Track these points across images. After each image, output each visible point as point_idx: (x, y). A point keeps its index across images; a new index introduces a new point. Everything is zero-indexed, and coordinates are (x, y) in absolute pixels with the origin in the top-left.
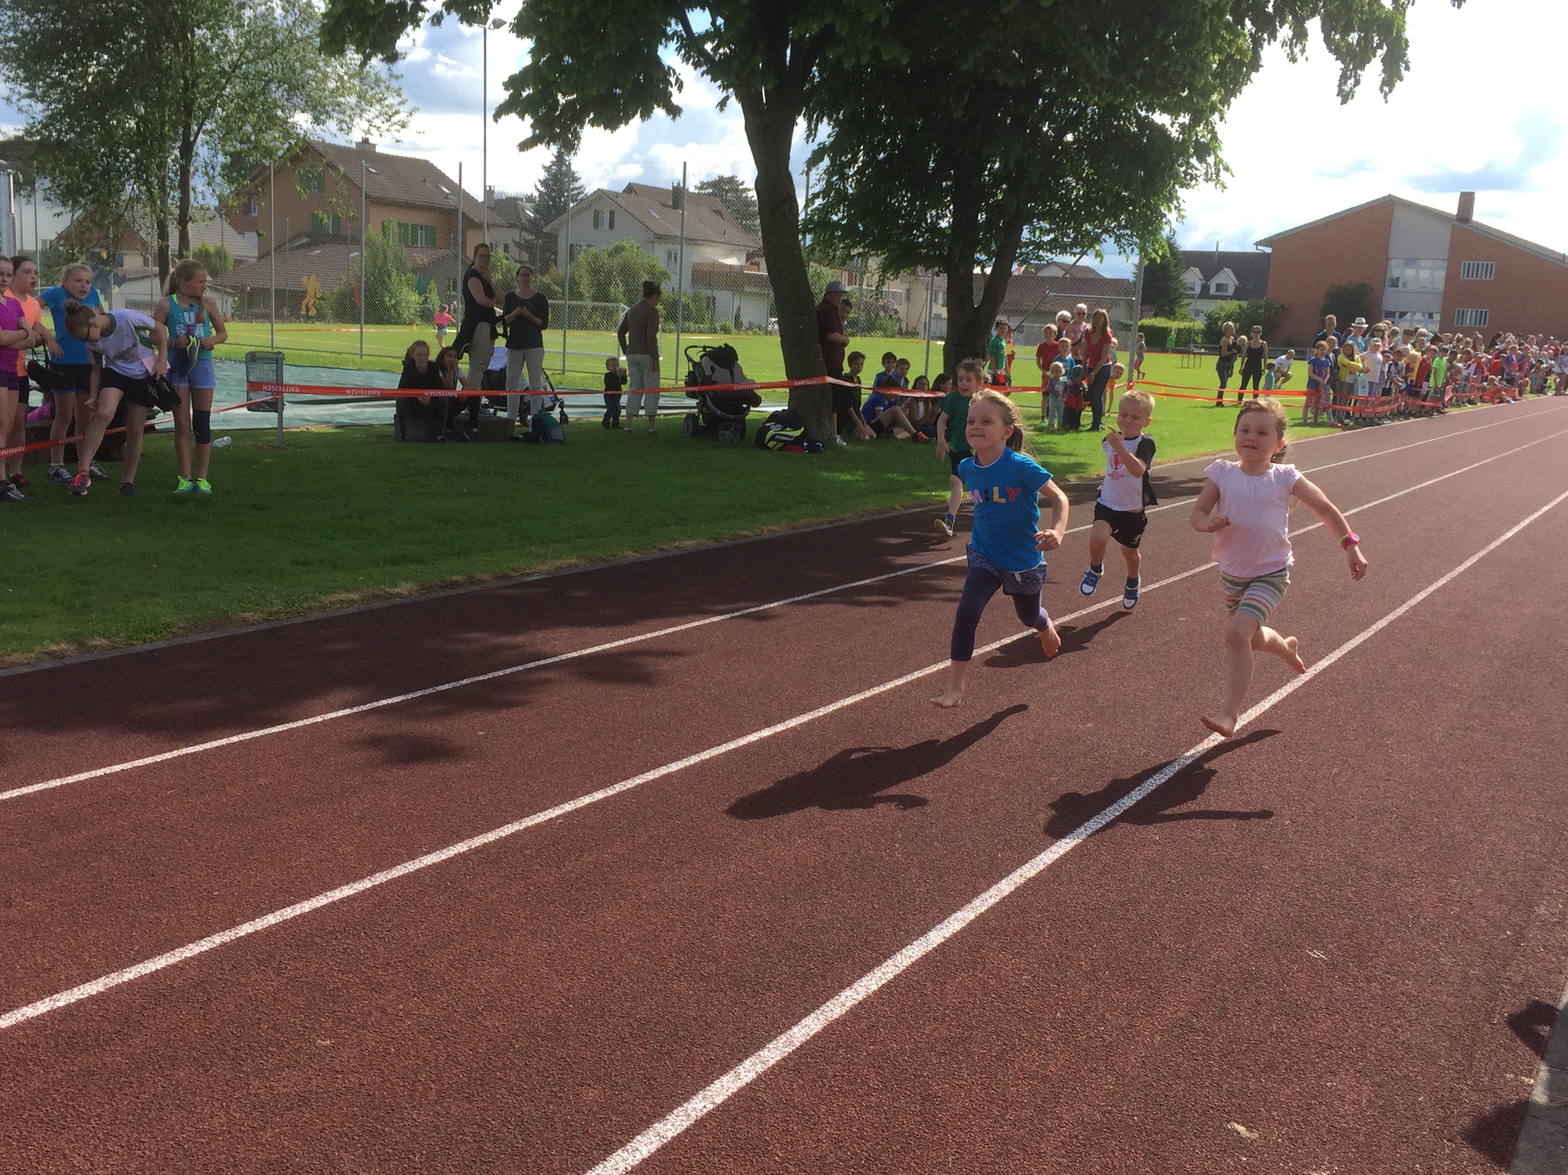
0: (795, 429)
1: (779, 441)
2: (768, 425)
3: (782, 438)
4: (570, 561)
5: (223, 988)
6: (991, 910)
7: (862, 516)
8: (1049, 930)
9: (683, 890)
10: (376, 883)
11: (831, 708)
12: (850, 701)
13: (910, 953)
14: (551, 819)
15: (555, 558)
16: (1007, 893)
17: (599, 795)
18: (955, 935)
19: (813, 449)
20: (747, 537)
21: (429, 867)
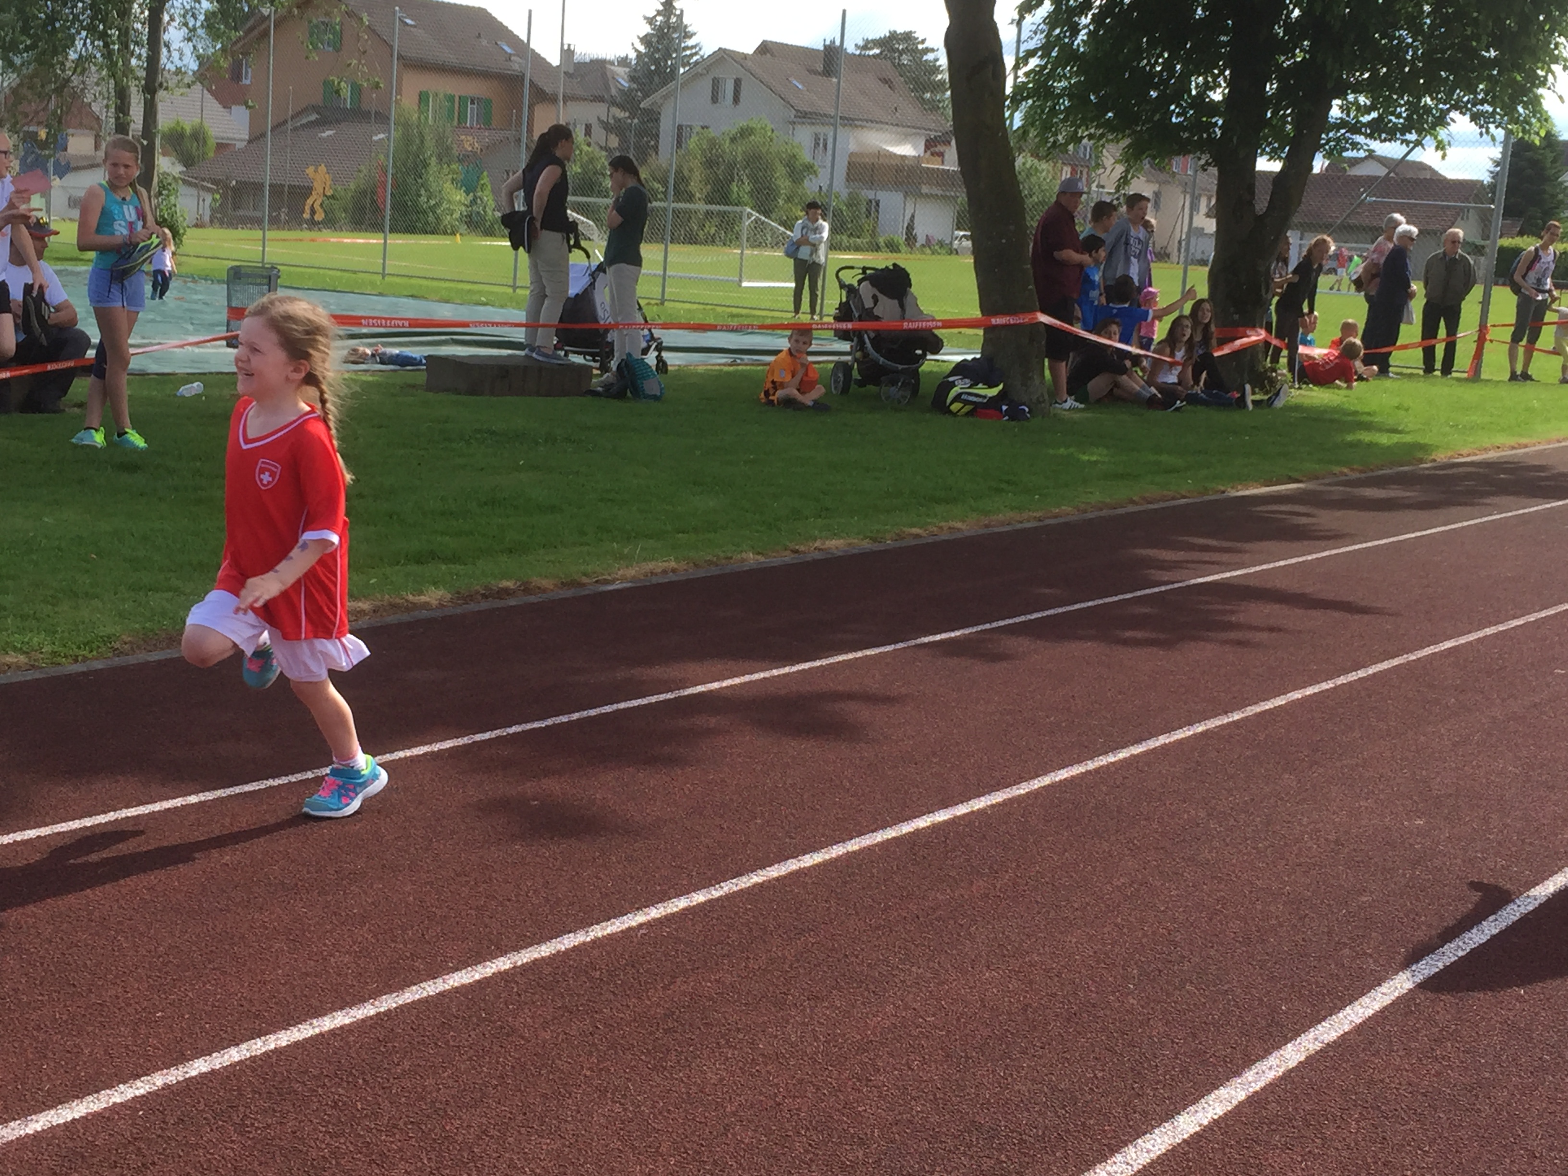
0: (990, 387)
1: (967, 403)
2: (951, 379)
3: (971, 398)
4: (666, 564)
5: (165, 1149)
6: (1271, 1087)
7: (1085, 511)
8: (1357, 1122)
9: (816, 1039)
10: (382, 1010)
11: (1037, 784)
12: (1063, 774)
13: (1149, 1146)
14: (630, 929)
15: (645, 560)
16: (1295, 1065)
17: (699, 897)
18: (1215, 1122)
19: (1015, 415)
20: (918, 536)
21: (456, 990)
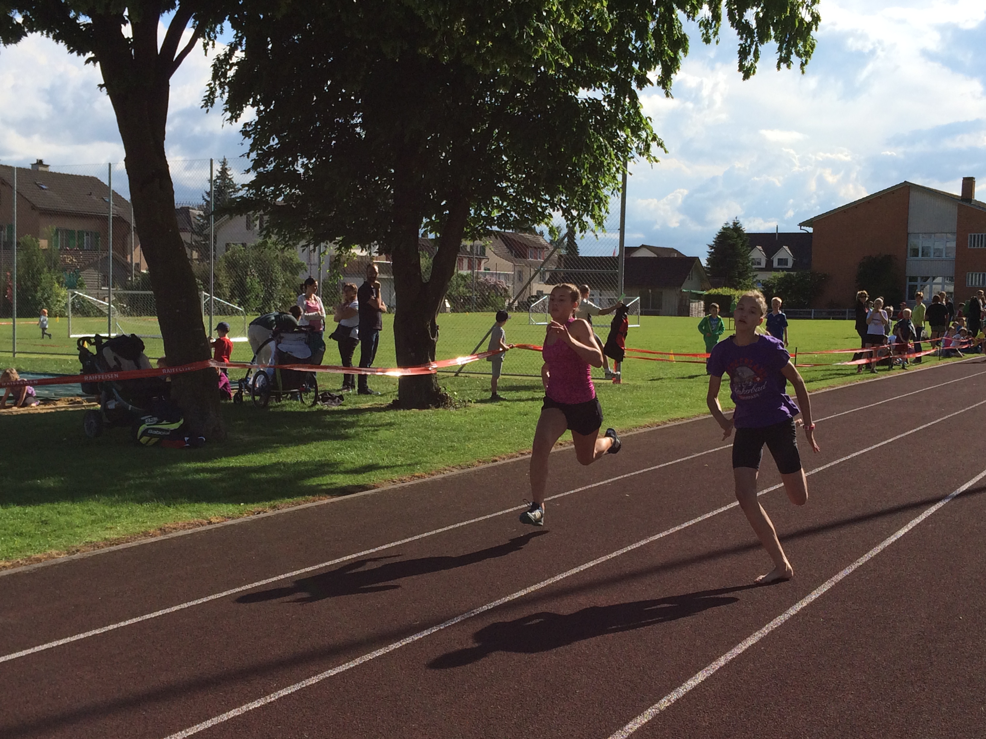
0: (173, 423)
1: (152, 436)
3: (156, 432)
